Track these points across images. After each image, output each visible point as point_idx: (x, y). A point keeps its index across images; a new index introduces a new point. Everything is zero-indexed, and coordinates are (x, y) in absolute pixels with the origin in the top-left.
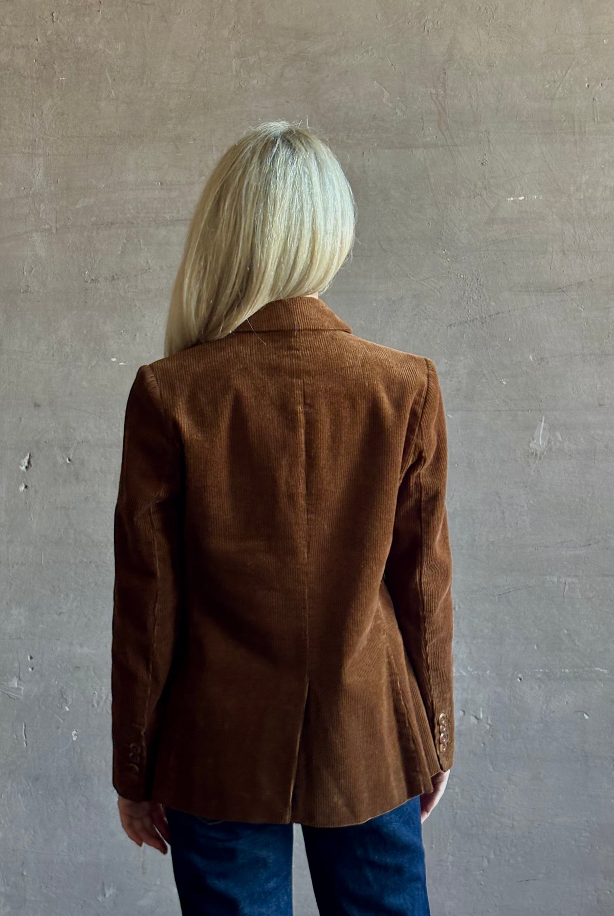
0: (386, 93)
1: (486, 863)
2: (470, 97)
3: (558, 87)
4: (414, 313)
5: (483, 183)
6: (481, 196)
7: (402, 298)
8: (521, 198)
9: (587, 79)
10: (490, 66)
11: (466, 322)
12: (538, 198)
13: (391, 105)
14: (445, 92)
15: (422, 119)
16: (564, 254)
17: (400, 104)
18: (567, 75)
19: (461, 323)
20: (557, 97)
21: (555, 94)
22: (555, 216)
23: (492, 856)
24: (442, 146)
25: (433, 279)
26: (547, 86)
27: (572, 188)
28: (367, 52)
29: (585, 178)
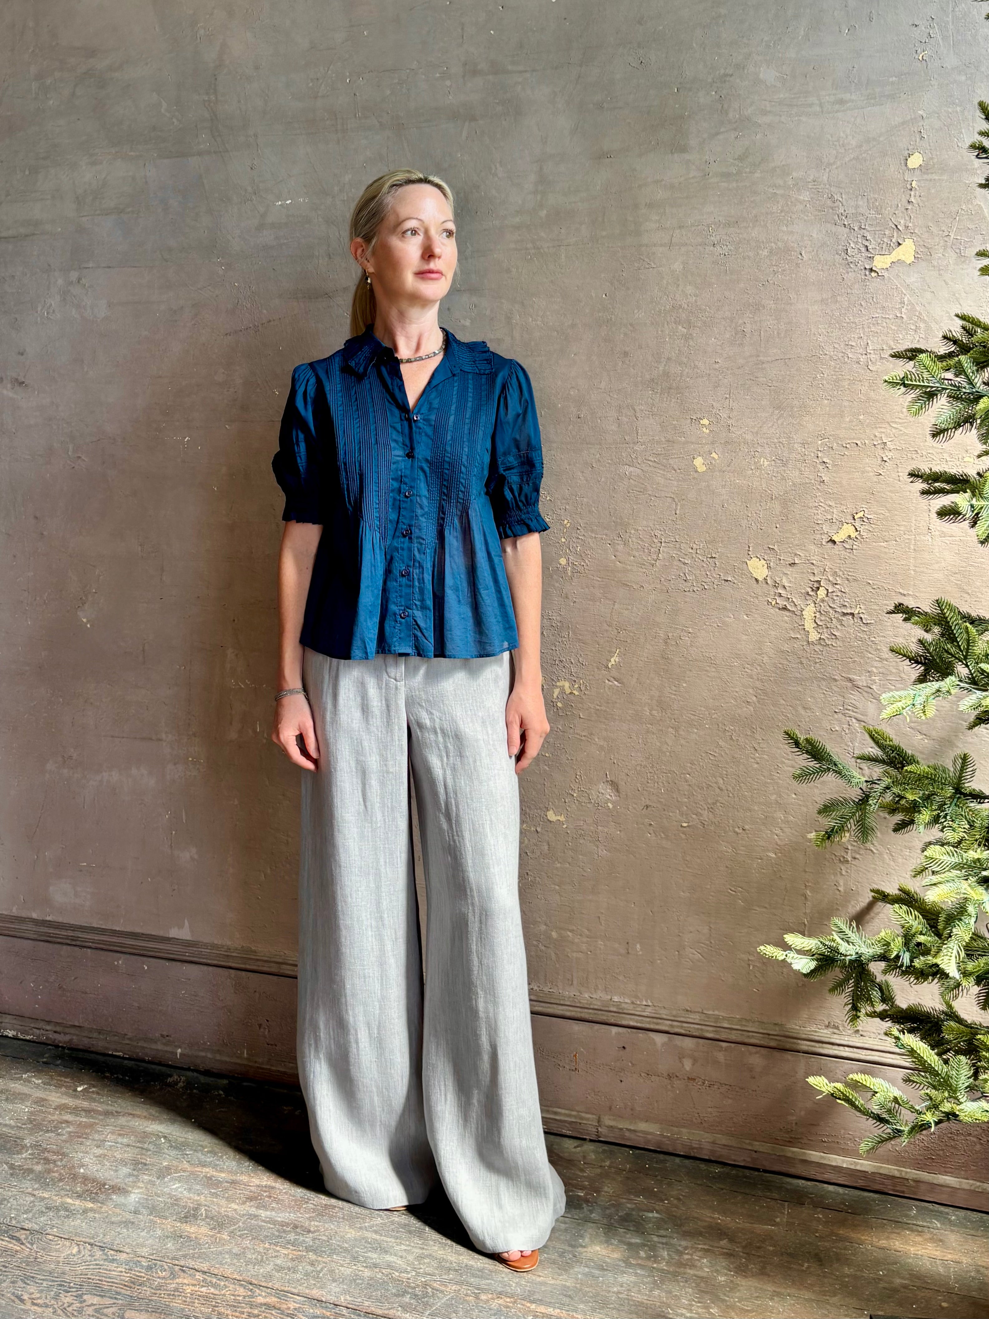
0: (164, 105)
1: (262, 878)
2: (239, 102)
3: (321, 85)
4: (193, 322)
5: (252, 188)
6: (251, 201)
7: (182, 307)
8: (288, 202)
9: (348, 74)
10: (257, 68)
11: (241, 331)
12: (304, 201)
13: (168, 115)
14: (216, 98)
15: (196, 126)
16: (330, 258)
17: (177, 113)
18: (330, 72)
19: (236, 332)
20: (320, 94)
21: (318, 92)
22: (320, 219)
23: (269, 871)
24: (215, 152)
25: (209, 288)
26: (311, 84)
27: (336, 189)
28: (147, 64)
29: (347, 178)
